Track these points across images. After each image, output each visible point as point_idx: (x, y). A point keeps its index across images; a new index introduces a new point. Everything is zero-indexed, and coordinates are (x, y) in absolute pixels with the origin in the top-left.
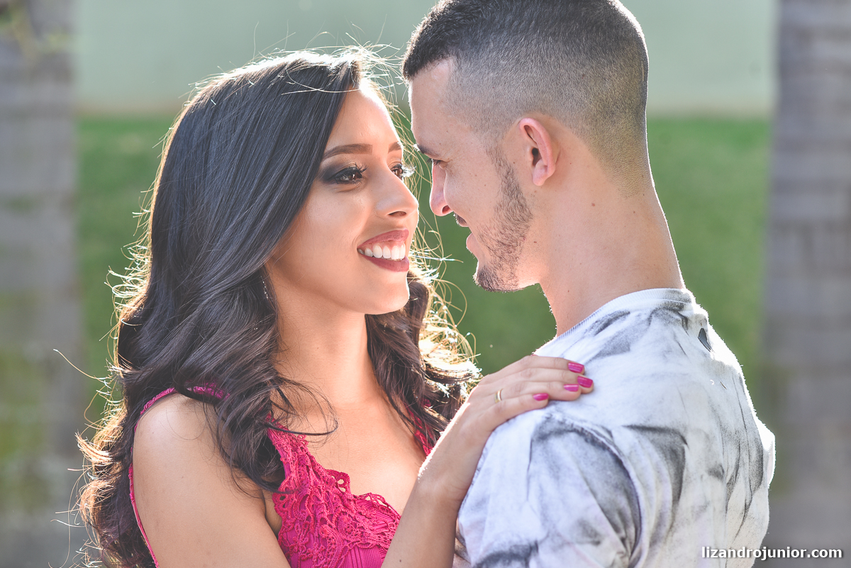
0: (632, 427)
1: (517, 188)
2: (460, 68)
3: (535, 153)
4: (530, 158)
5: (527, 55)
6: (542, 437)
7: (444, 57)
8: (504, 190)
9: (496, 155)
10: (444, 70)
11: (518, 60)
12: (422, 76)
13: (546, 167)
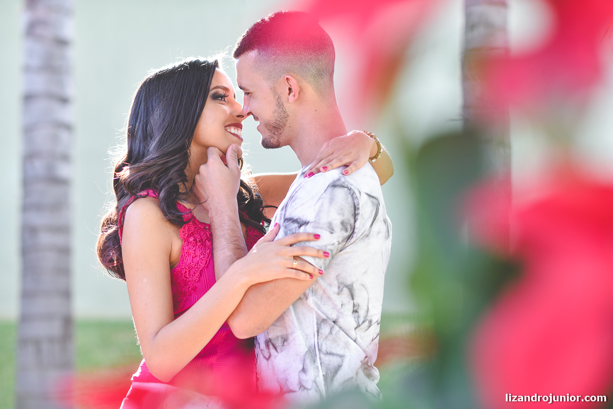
0: (367, 194)
1: (282, 104)
2: (260, 54)
3: (290, 89)
4: (288, 91)
5: (288, 50)
6: (334, 185)
7: (253, 49)
8: (277, 105)
9: (274, 90)
10: (252, 54)
11: (284, 51)
12: (243, 57)
13: (294, 96)
